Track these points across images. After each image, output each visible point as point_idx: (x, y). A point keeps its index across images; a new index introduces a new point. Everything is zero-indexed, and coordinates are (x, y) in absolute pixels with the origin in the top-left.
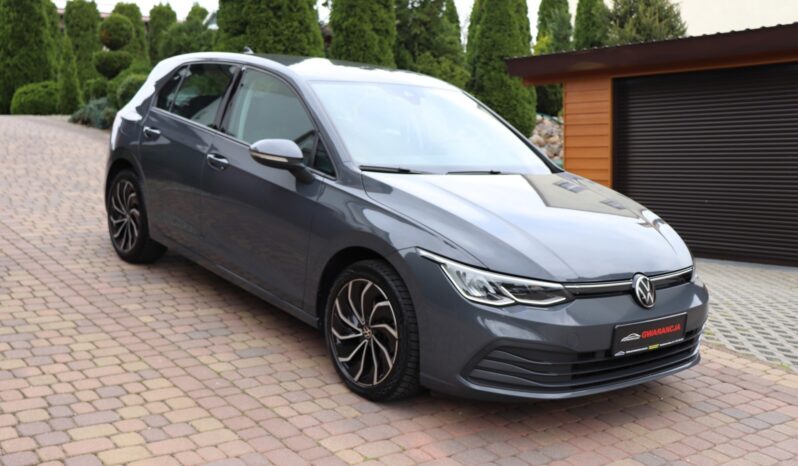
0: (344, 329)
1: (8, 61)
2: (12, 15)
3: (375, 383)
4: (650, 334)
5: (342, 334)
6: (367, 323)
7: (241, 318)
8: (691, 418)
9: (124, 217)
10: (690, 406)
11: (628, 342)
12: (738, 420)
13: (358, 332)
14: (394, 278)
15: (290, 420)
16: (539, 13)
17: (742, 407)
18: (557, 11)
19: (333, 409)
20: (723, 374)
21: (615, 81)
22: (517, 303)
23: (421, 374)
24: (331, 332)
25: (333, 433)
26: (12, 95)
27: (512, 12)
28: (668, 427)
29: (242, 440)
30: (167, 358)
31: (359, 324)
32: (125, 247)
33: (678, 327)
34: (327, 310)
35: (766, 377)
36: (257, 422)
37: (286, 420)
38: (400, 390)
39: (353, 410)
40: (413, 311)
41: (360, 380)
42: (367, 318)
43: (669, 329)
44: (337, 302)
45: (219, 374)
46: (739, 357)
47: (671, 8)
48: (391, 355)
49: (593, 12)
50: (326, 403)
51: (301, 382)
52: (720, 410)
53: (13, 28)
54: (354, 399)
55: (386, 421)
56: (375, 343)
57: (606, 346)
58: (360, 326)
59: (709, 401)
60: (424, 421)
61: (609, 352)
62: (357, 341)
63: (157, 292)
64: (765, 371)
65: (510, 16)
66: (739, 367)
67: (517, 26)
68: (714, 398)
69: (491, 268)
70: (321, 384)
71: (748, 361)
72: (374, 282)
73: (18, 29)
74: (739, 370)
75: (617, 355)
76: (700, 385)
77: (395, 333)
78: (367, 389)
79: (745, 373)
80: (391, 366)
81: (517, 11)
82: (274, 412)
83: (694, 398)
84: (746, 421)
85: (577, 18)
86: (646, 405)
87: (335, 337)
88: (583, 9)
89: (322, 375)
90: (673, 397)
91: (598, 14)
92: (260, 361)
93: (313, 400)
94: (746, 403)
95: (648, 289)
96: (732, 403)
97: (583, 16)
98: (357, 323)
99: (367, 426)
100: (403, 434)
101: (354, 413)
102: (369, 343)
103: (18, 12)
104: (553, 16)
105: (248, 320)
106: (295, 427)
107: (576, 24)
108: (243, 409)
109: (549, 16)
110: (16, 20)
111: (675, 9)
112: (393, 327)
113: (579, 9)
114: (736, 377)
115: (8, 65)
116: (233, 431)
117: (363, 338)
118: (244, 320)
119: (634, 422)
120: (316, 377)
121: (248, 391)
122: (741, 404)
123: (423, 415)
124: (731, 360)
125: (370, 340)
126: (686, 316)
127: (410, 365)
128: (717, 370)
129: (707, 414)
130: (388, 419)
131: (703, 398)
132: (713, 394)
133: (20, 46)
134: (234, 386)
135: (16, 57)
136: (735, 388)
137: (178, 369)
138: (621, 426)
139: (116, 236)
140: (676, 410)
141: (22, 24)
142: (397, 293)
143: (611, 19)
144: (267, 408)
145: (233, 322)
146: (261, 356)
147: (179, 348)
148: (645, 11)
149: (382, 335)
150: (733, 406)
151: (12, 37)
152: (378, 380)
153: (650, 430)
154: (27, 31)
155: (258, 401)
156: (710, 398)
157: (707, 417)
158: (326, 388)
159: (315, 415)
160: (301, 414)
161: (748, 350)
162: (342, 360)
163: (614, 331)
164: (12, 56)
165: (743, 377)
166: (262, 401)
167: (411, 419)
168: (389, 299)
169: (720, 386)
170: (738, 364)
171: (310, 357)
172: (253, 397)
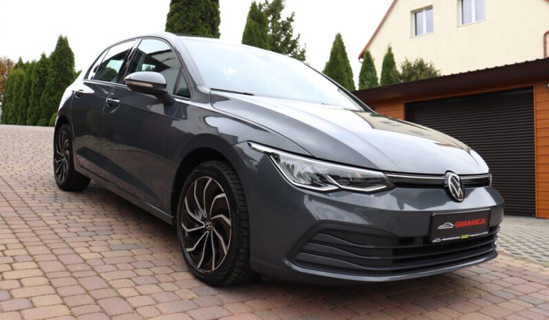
0: (191, 223)
1: (51, 98)
2: (55, 73)
3: (213, 269)
4: (462, 224)
5: (189, 228)
6: (208, 216)
7: (127, 225)
8: (495, 304)
9: (62, 158)
10: (490, 294)
11: (442, 229)
12: (535, 305)
13: (202, 225)
14: (230, 172)
15: (129, 300)
16: (359, 77)
17: (535, 295)
18: (370, 74)
19: (174, 292)
20: (509, 270)
21: (406, 105)
22: (340, 190)
23: (251, 258)
24: (181, 227)
25: (165, 311)
26: (50, 118)
27: (343, 72)
28: (478, 311)
29: (73, 315)
30: (48, 248)
31: (203, 217)
32: (61, 179)
33: (484, 221)
34: (179, 208)
35: (543, 273)
36: (96, 300)
37: (125, 299)
38: (234, 275)
39: (191, 292)
40: (245, 201)
41: (201, 267)
42: (208, 212)
43: (476, 222)
44: (186, 200)
45: (85, 261)
46: (516, 259)
47: (436, 73)
48: (226, 243)
49: (391, 75)
50: (169, 287)
51: (154, 269)
52: (517, 297)
53: (55, 81)
54: (197, 284)
55: (219, 303)
56: (214, 233)
57: (424, 232)
58: (203, 219)
59: (505, 290)
60: (256, 304)
61: (427, 239)
62: (200, 232)
63: (72, 207)
64: (540, 269)
65: (342, 73)
66: (520, 266)
67: (347, 79)
68: (509, 288)
69: (316, 156)
70: (171, 271)
71: (524, 262)
72: (214, 177)
73: (58, 80)
74: (520, 268)
75: (434, 241)
76: (493, 278)
77: (229, 222)
78: (206, 275)
79: (526, 270)
80: (226, 252)
81: (347, 71)
82: (117, 291)
83: (493, 288)
84: (541, 306)
85: (381, 79)
86: (453, 293)
87: (184, 230)
88: (385, 74)
89: (175, 264)
90: (474, 287)
91: (393, 77)
92: (127, 253)
93: (158, 283)
94: (536, 292)
95: (459, 185)
96: (525, 292)
97: (385, 78)
98: (201, 216)
99: (199, 307)
100: (232, 315)
101: (192, 295)
102: (210, 233)
103: (58, 71)
104: (368, 77)
105: (132, 226)
106: (131, 305)
107: (381, 82)
108: (88, 289)
109: (366, 78)
110: (56, 75)
111: (438, 73)
112: (228, 217)
113: (382, 74)
114: (520, 272)
115: (50, 101)
116: (68, 307)
117: (205, 229)
118: (130, 226)
119: (446, 307)
120: (168, 266)
121: (102, 275)
122: (532, 293)
123: (255, 299)
124: (511, 261)
125: (210, 230)
126: (490, 211)
127: (242, 251)
128: (503, 268)
129: (507, 300)
130: (221, 302)
131: (500, 288)
132: (506, 285)
133: (58, 90)
134: (93, 270)
135: (55, 96)
136: (523, 281)
137: (53, 255)
138: (436, 310)
139: (57, 172)
140: (480, 297)
141: (60, 78)
142: (232, 185)
143: (401, 79)
144: (112, 288)
145: (119, 227)
146: (129, 250)
147: (64, 241)
148: (421, 74)
149: (219, 225)
150: (526, 294)
151: (54, 85)
152: (215, 266)
153: (463, 313)
154: (63, 82)
155: (107, 282)
156: (505, 288)
157: (508, 303)
158: (175, 275)
159: (153, 296)
160: (142, 295)
161: (520, 254)
162: (189, 250)
163: (432, 218)
164: (53, 96)
165: (526, 273)
166: (111, 283)
167: (244, 302)
168: (225, 192)
169: (509, 279)
170: (518, 264)
171: (171, 252)
172: (104, 279)
